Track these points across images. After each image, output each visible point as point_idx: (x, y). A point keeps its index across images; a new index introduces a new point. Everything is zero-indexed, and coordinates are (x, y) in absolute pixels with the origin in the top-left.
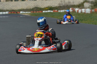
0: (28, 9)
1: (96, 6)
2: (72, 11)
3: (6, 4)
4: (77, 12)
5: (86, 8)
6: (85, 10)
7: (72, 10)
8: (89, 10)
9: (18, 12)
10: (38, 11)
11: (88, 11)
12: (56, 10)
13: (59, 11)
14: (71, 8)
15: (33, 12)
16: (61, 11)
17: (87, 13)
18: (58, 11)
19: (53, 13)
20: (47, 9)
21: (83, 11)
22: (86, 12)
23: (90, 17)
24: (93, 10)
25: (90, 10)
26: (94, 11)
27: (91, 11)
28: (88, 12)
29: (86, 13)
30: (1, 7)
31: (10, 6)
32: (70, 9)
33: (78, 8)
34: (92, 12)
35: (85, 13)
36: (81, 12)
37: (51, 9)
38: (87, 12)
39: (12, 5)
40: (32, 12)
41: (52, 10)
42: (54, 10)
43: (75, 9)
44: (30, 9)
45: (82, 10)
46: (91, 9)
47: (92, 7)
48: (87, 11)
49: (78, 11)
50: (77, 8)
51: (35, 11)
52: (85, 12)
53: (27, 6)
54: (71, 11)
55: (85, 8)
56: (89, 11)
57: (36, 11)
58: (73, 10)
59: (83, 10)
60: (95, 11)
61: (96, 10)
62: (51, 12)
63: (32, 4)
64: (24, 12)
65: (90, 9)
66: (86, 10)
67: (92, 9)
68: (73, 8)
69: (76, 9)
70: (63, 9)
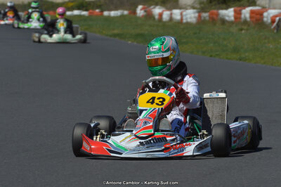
1: (214, 3)
2: (143, 16)
4: (157, 17)
5: (185, 8)
6: (181, 14)
7: (142, 11)
8: (194, 13)
11: (191, 18)
12: (97, 11)
13: (106, 13)
14: (140, 7)
16: (113, 13)
17: (187, 23)
18: (102, 11)
19: (87, 17)
20: (72, 6)
21: (174, 16)
22: (184, 18)
23: (195, 33)
24: (205, 15)
25: (197, 15)
26: (207, 18)
27: (200, 16)
28: (189, 20)
29: (184, 21)
32: (137, 7)
33: (161, 5)
34: (200, 21)
35: (181, 22)
36: (171, 19)
37: (83, 7)
38: (186, 19)
41: (86, 10)
42: (91, 11)
43: (153, 10)
45: (171, 14)
46: (199, 12)
47: (202, 5)
48: (188, 16)
49: (161, 15)
50: (158, 7)
52: (182, 19)
54: (141, 14)
55: (180, 8)
56: (193, 15)
58: (145, 11)
59: (177, 13)
60: (210, 17)
61: (212, 14)
62: (84, 16)
65: (195, 10)
66: (184, 13)
67: (202, 10)
68: (146, 6)
69: (157, 11)
70: (116, 9)
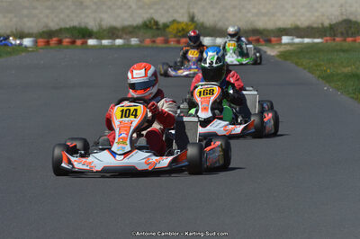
0: (315, 26)
3: (234, 7)
9: (273, 39)
10: (353, 35)
15: (334, 40)
30: (214, 16)
31: (249, 15)
39: (254, 11)
40: (328, 38)
44: (320, 26)
51: (342, 34)
53: (316, 14)
57: (345, 35)
63: (332, 6)
64: (298, 37)
